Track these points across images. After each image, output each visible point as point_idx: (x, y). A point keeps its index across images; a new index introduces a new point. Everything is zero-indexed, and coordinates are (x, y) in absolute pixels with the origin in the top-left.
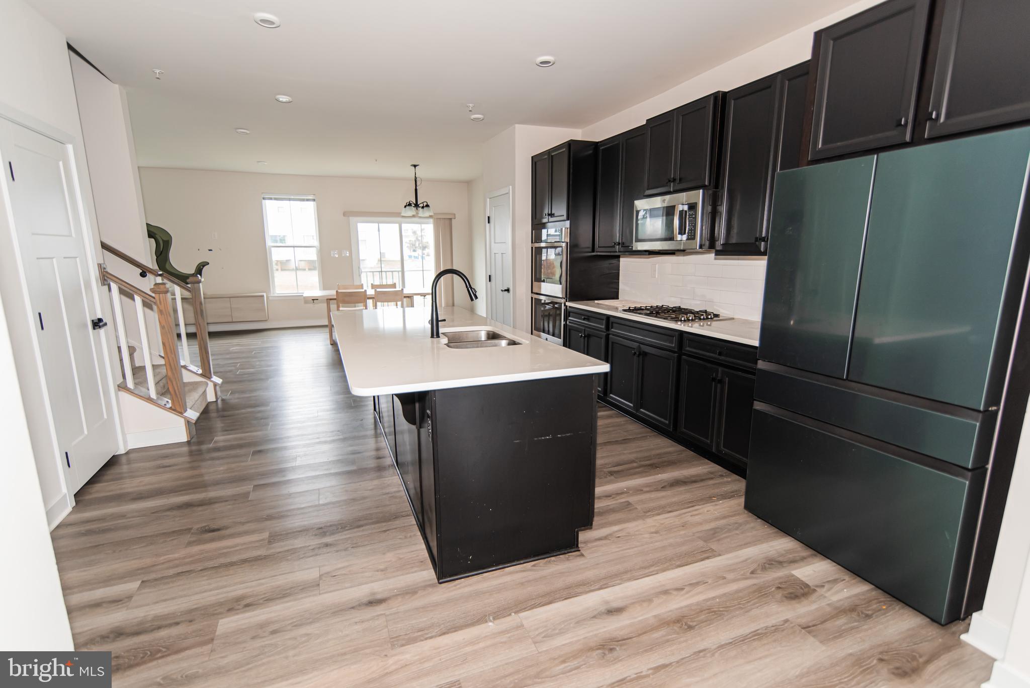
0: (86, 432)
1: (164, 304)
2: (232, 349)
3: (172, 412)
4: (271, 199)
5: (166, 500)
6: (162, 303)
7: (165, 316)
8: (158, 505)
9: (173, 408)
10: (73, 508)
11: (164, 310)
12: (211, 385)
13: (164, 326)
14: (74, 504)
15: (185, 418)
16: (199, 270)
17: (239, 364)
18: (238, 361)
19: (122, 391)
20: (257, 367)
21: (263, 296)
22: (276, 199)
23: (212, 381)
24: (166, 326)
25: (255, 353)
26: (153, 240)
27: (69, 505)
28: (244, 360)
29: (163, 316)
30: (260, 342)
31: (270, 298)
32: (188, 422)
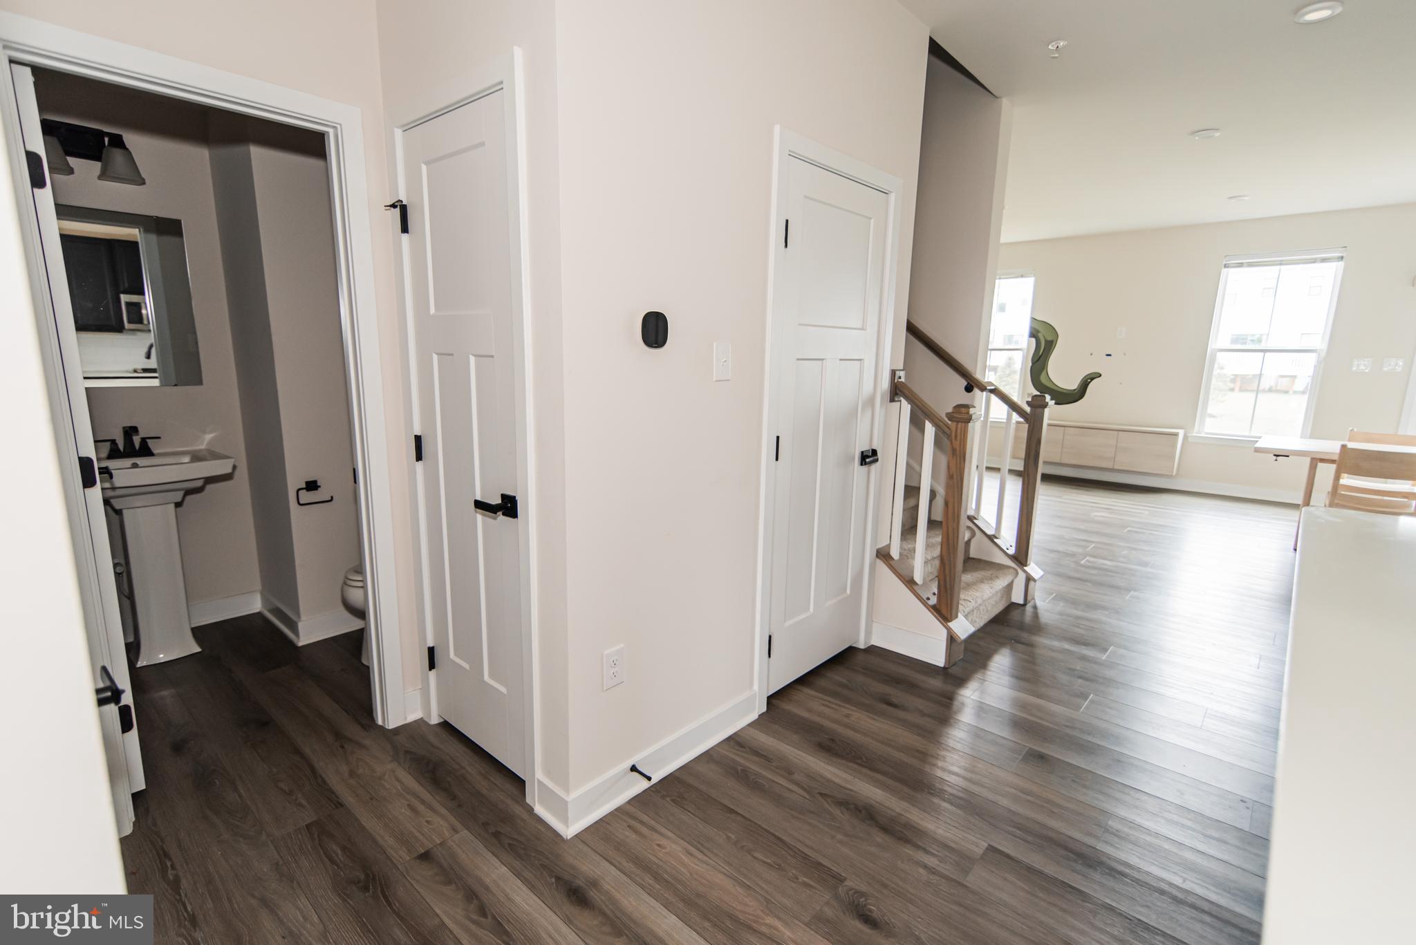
0: (811, 610)
1: (961, 439)
2: (1096, 514)
3: (933, 615)
4: (1241, 265)
5: (849, 777)
6: (959, 438)
7: (958, 458)
8: (837, 780)
9: (938, 607)
10: (759, 716)
11: (958, 449)
12: (1022, 576)
13: (953, 475)
14: (764, 709)
15: (949, 630)
16: (1084, 385)
17: (1093, 545)
18: (1092, 539)
19: (881, 560)
20: (1121, 559)
21: (1176, 435)
22: (1250, 265)
23: (1025, 571)
24: (955, 476)
25: (1129, 531)
26: (1033, 340)
27: (757, 710)
28: (1105, 540)
29: (955, 458)
30: (1147, 512)
31: (1190, 440)
32: (952, 639)
